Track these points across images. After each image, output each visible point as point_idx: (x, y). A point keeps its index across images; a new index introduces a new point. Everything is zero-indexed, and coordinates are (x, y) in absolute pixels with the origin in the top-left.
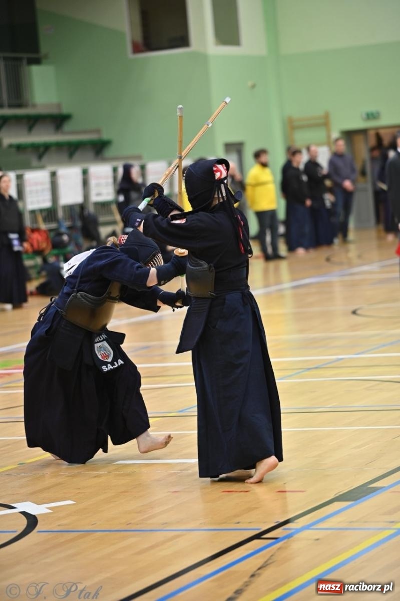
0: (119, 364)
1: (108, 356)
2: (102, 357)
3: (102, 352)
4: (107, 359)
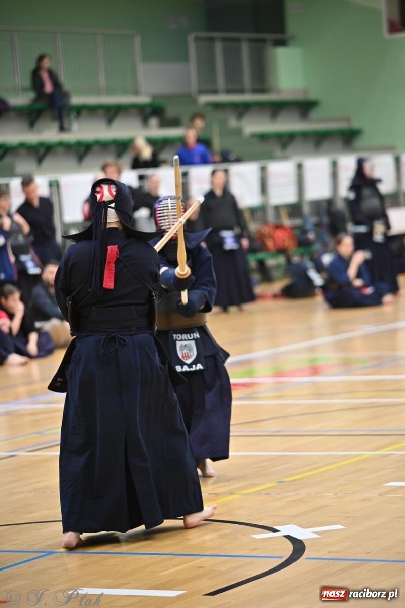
0: (197, 369)
1: (189, 357)
2: (183, 357)
3: (185, 351)
4: (187, 360)
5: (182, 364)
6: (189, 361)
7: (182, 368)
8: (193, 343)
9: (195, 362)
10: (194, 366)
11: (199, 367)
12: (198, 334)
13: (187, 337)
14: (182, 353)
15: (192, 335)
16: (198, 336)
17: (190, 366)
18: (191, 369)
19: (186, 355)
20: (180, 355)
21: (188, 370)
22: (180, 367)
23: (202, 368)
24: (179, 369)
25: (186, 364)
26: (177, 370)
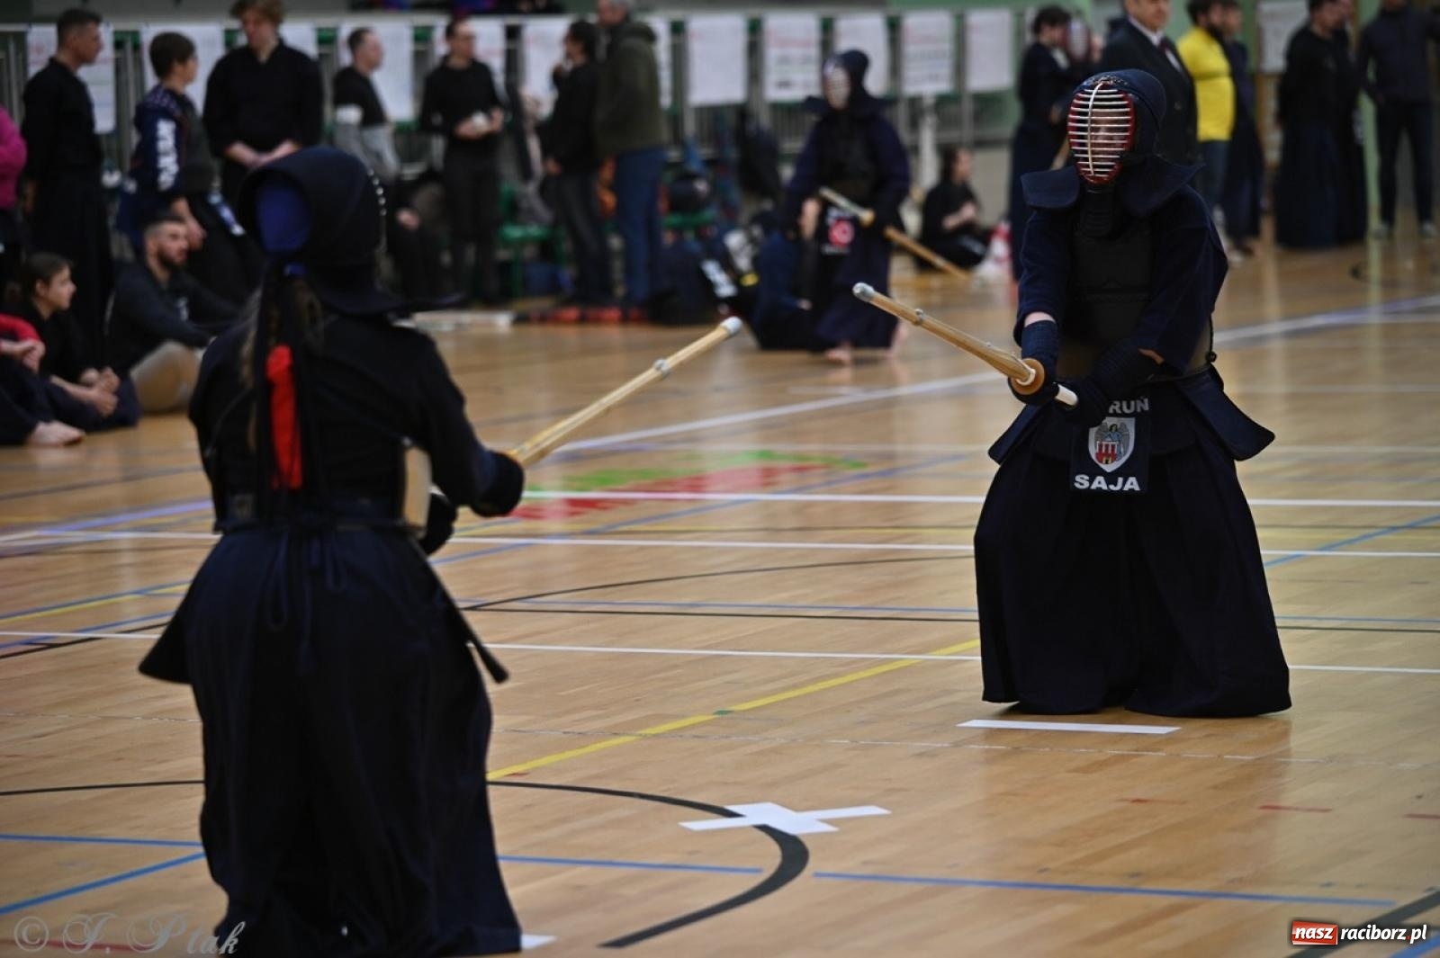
0: (1126, 488)
1: (1114, 457)
2: (1099, 455)
4: (1107, 463)
5: (1094, 471)
6: (1109, 468)
7: (1091, 481)
8: (1130, 425)
9: (1124, 472)
10: (1120, 480)
11: (1132, 484)
12: (1146, 400)
13: (1121, 408)
14: (1101, 446)
15: (1133, 403)
16: (1146, 408)
17: (1111, 478)
18: (1112, 487)
19: (1110, 451)
20: (1093, 451)
21: (1104, 487)
22: (1087, 478)
23: (1137, 488)
24: (1081, 484)
25: (1103, 473)
26: (1077, 485)
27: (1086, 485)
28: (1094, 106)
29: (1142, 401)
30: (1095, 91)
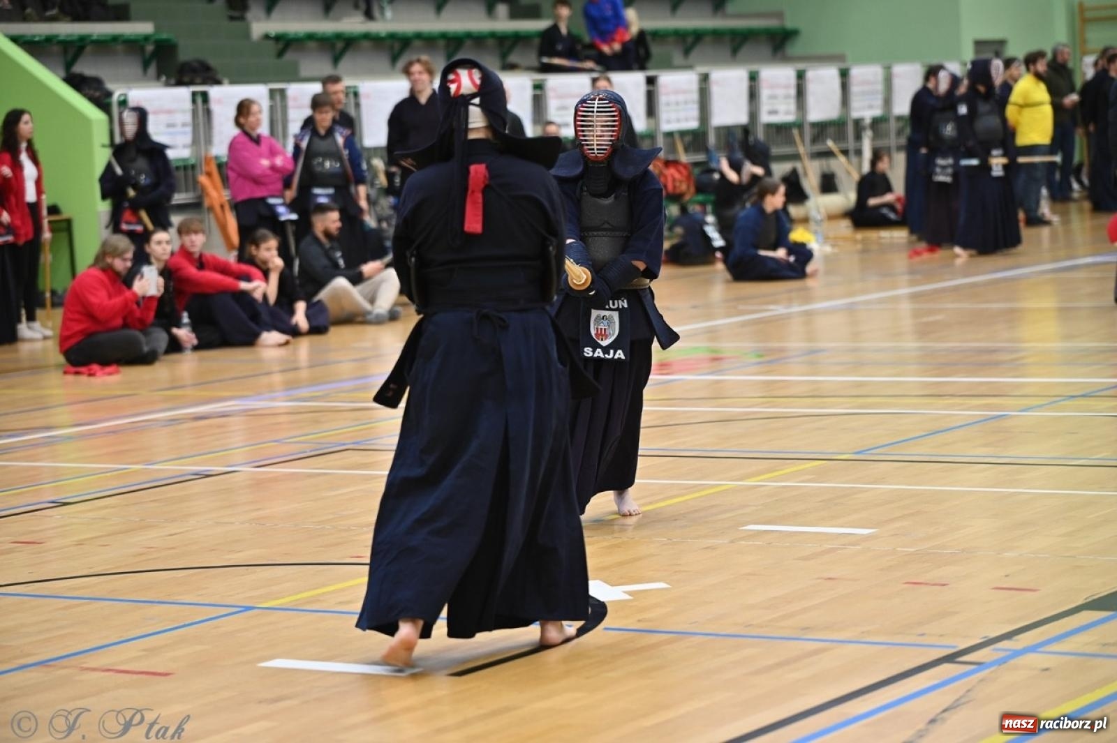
0: (616, 357)
1: (606, 336)
2: (597, 334)
3: (601, 326)
4: (602, 340)
5: (595, 346)
6: (605, 343)
7: (594, 352)
8: (616, 315)
9: (614, 346)
10: (612, 351)
11: (620, 354)
12: (625, 301)
13: (609, 305)
14: (597, 329)
15: (616, 302)
16: (626, 306)
17: (605, 350)
18: (607, 356)
19: (603, 333)
20: (593, 332)
21: (601, 355)
22: (591, 349)
23: (623, 357)
24: (588, 354)
25: (601, 347)
26: (586, 354)
27: (591, 354)
28: (597, 112)
29: (623, 301)
30: (596, 102)
